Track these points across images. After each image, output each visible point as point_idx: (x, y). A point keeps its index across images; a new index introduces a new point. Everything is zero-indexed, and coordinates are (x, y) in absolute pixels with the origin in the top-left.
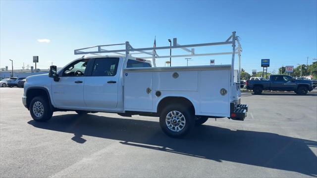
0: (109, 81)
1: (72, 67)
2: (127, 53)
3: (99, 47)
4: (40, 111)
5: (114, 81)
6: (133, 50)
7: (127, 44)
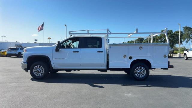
0: (99, 51)
1: (65, 43)
2: (108, 35)
3: (88, 31)
4: (41, 72)
5: (102, 51)
6: (111, 33)
7: (108, 30)
